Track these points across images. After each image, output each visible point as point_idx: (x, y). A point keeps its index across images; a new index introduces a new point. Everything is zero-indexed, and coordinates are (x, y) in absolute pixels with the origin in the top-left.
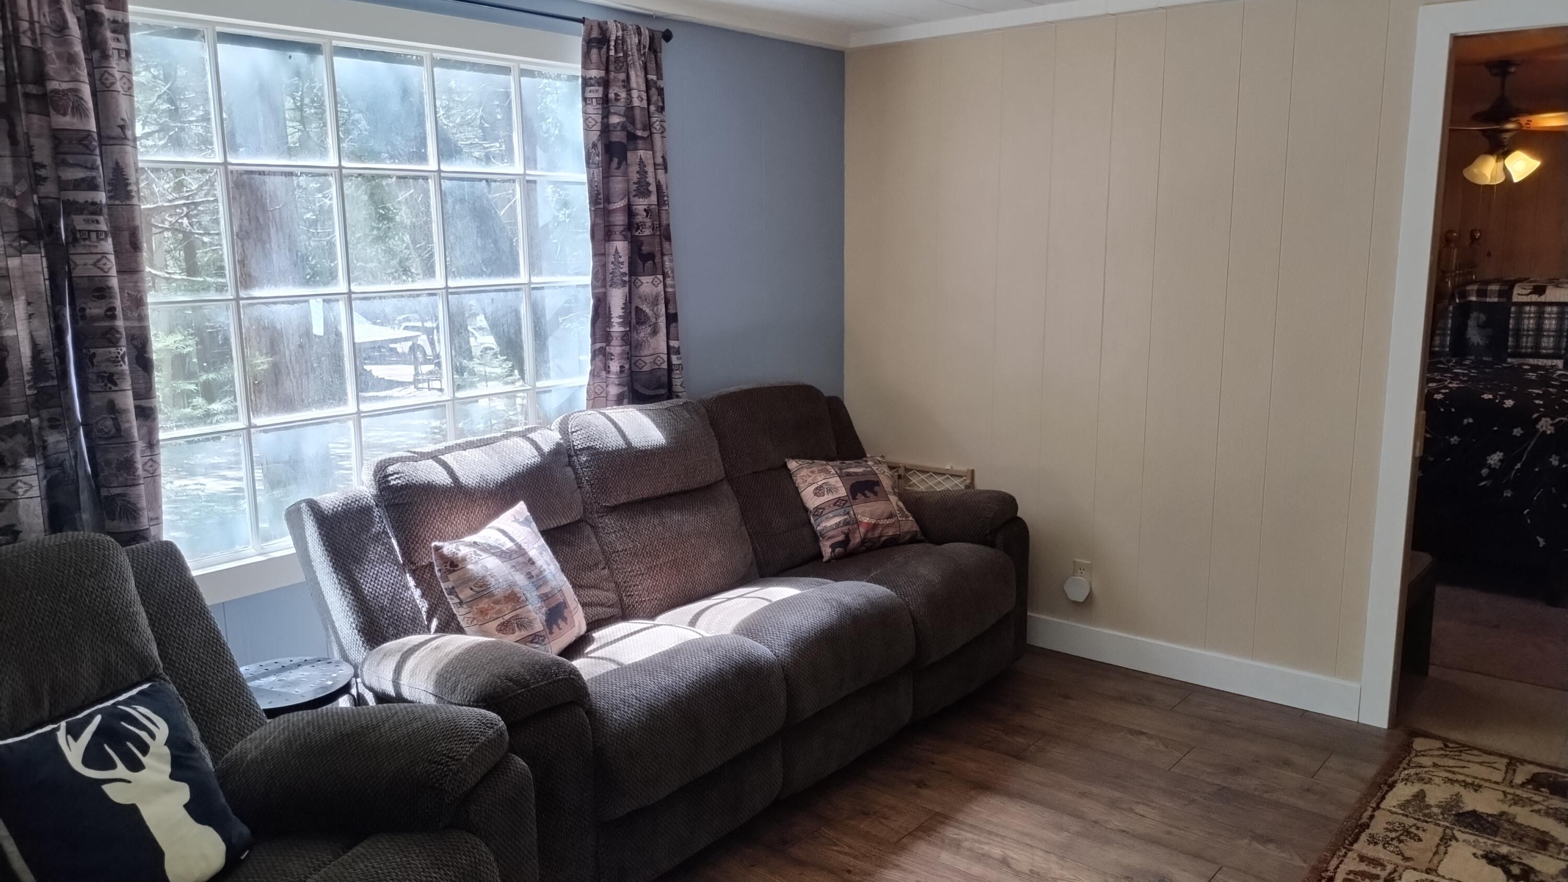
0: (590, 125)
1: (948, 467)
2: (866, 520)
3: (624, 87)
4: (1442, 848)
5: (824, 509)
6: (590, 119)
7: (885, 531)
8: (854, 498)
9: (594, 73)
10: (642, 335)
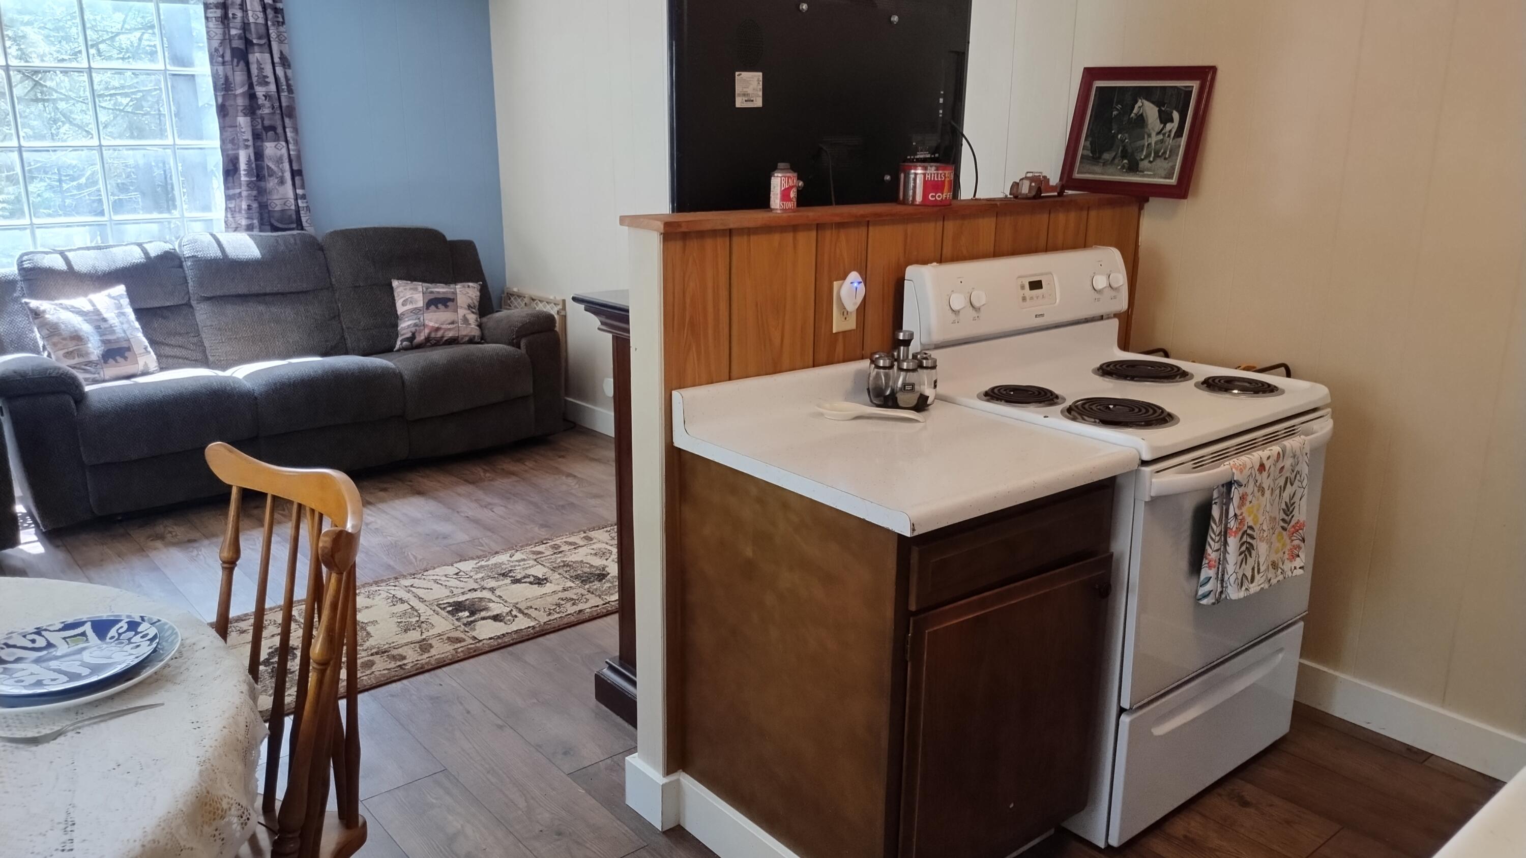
0: (212, 36)
1: (552, 297)
2: (431, 324)
3: (240, 9)
5: (404, 315)
6: (211, 32)
7: (446, 333)
10: (271, 184)
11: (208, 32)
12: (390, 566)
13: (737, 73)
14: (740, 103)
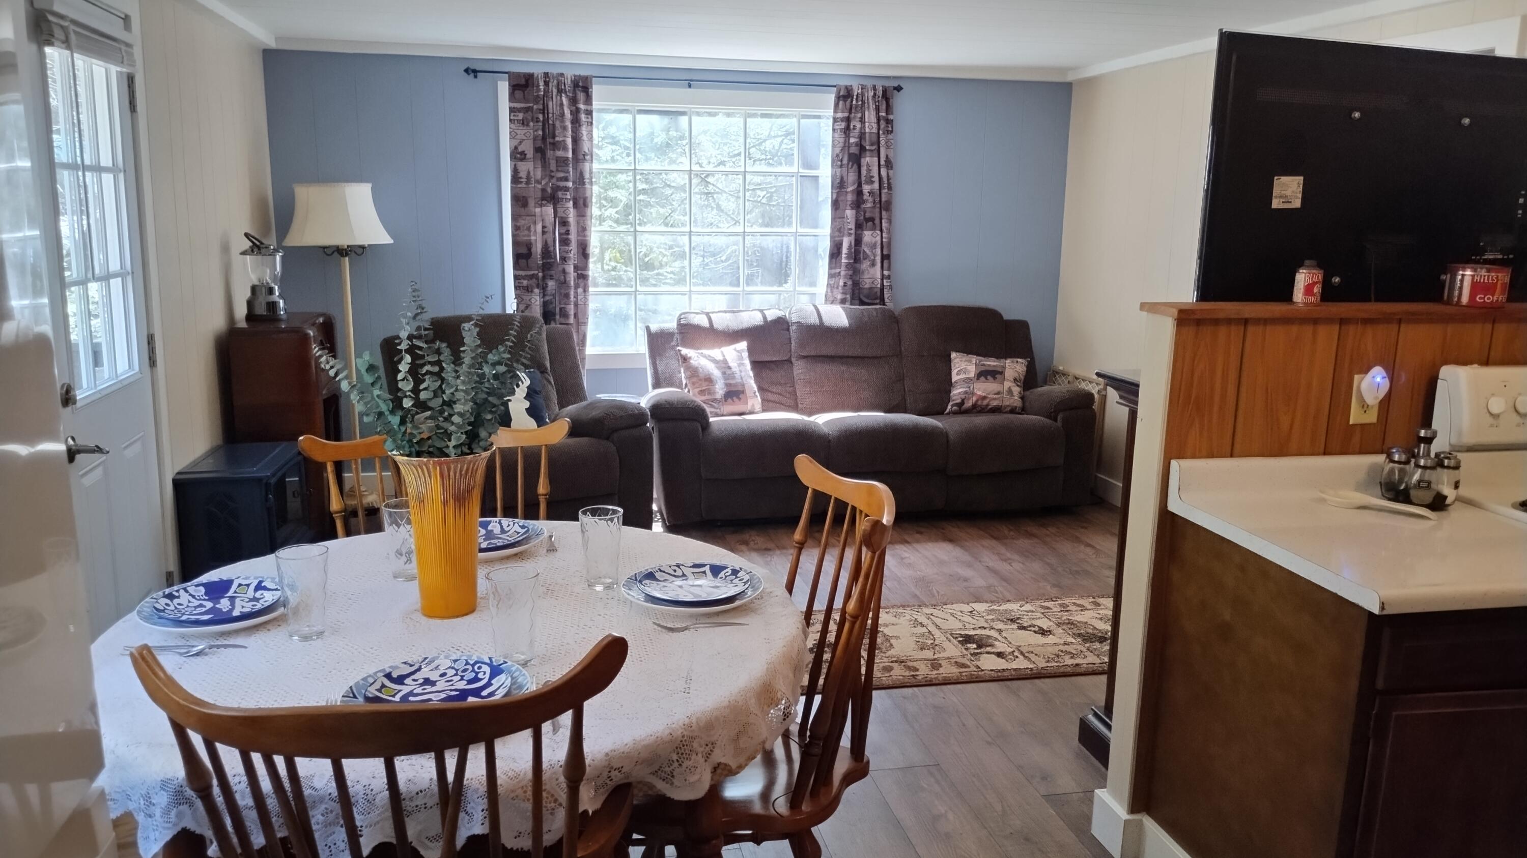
0: (836, 144)
2: (979, 393)
3: (861, 121)
5: (961, 382)
6: (836, 141)
7: (992, 402)
9: (840, 115)
11: (833, 141)
12: (916, 595)
13: (1276, 178)
14: (1276, 204)
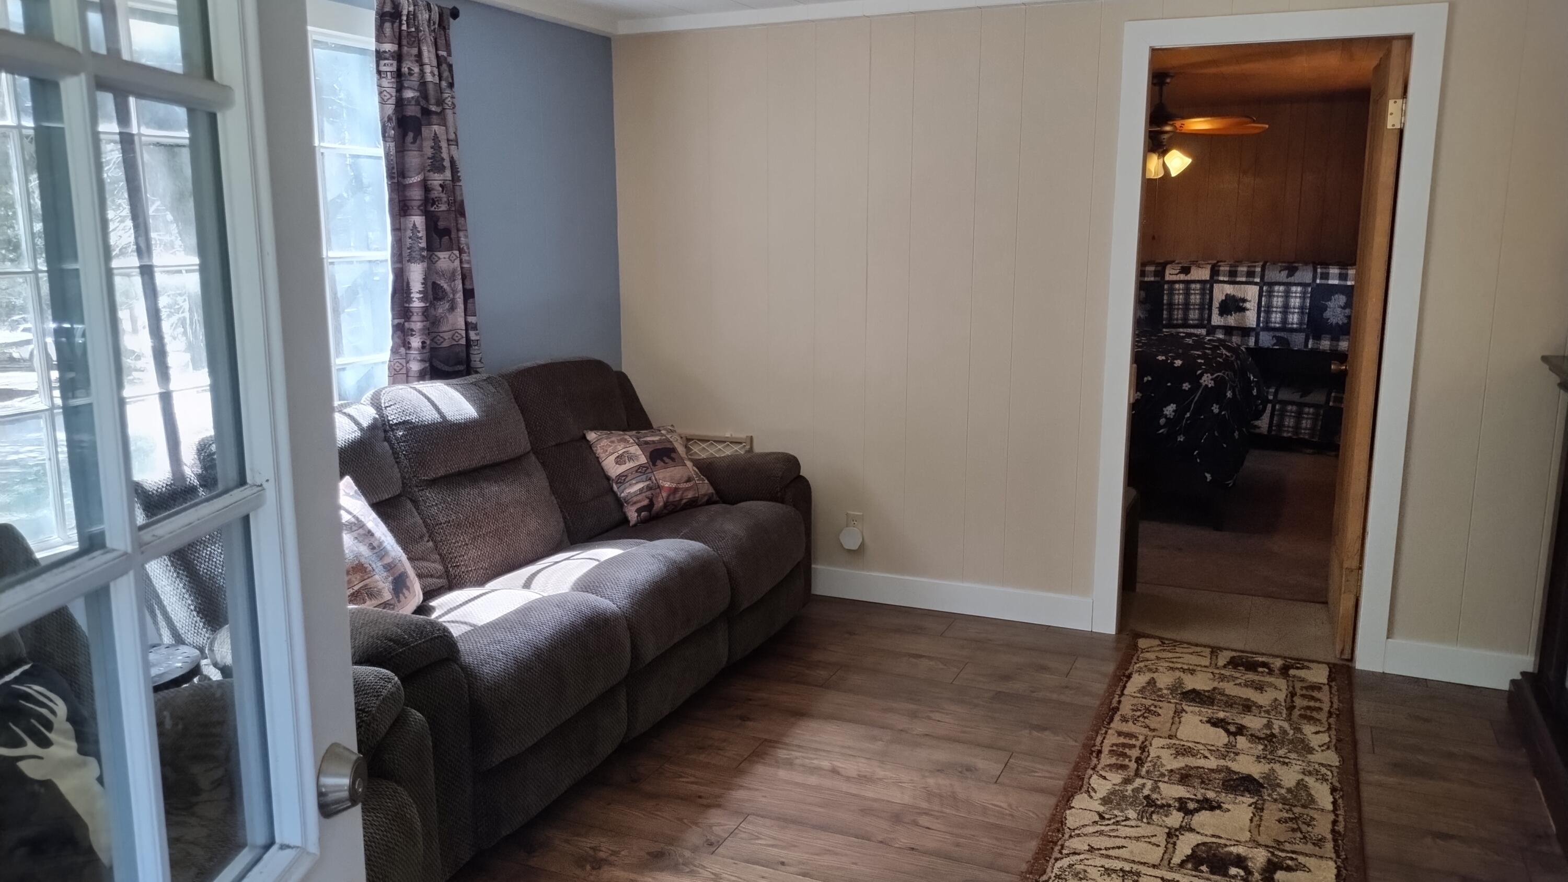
0: (386, 98)
1: (728, 435)
2: (667, 485)
3: (417, 61)
4: (1177, 719)
5: (626, 476)
6: (385, 93)
7: (685, 494)
8: (654, 464)
9: (388, 47)
10: (440, 311)
11: (380, 94)
